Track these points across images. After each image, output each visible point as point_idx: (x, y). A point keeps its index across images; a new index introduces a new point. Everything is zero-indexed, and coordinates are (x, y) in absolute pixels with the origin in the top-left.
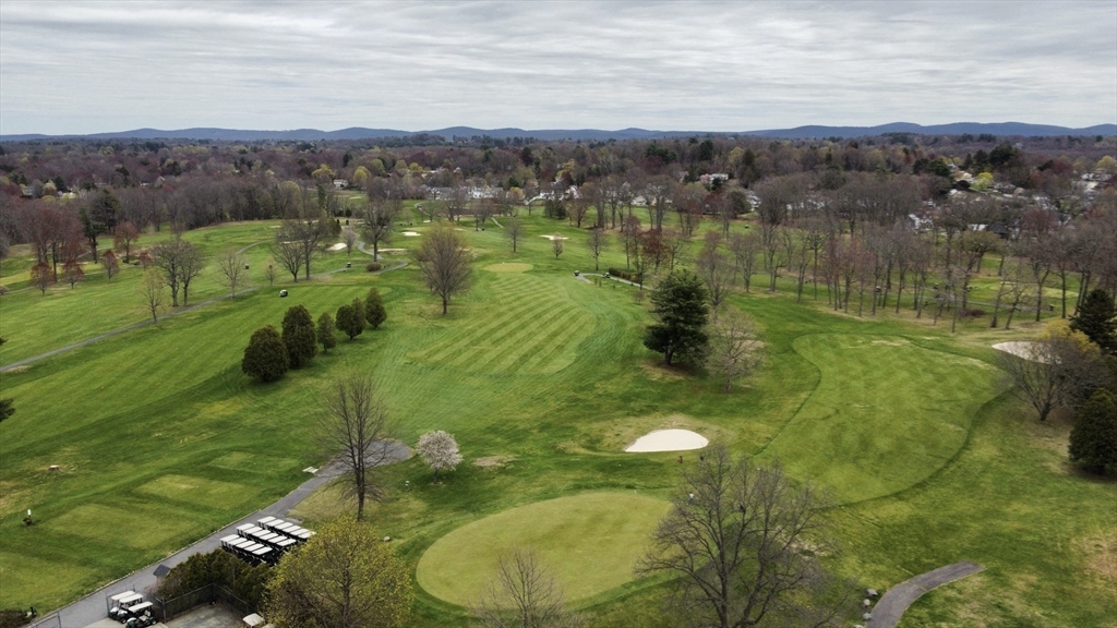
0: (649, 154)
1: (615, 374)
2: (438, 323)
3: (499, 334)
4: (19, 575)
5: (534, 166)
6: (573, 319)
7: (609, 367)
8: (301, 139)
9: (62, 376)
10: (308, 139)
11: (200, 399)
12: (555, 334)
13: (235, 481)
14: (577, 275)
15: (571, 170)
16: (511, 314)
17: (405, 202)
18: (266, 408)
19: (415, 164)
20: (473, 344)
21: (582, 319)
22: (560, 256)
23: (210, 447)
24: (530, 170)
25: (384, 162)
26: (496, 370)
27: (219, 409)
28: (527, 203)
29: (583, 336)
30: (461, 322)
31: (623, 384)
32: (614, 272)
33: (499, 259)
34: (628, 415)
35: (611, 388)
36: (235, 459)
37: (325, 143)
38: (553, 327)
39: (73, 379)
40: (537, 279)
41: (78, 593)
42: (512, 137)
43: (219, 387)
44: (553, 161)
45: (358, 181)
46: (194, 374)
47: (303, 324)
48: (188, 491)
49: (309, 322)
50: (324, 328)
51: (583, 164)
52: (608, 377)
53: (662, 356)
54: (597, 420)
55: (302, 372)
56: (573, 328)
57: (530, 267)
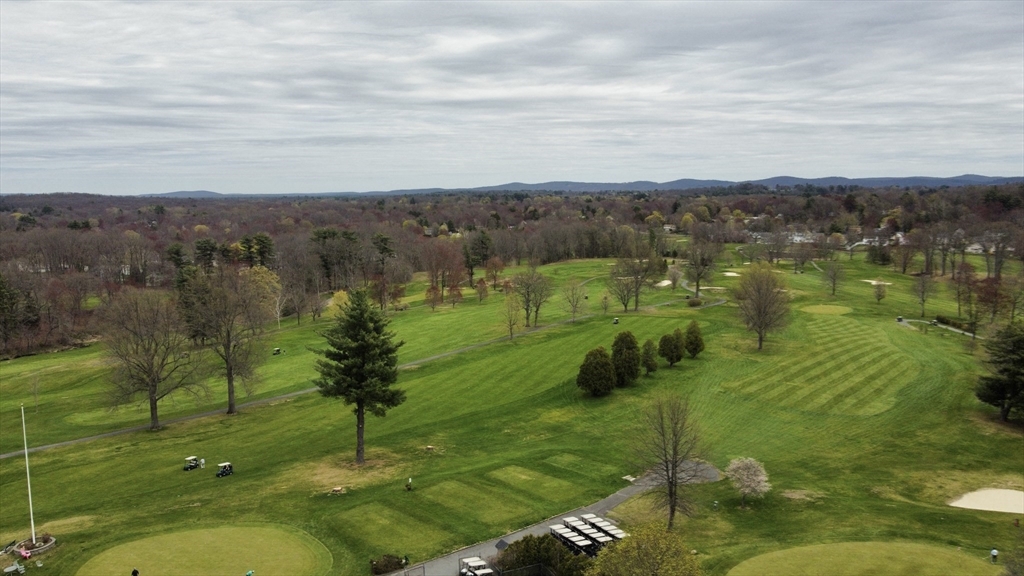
0: (987, 200)
1: (938, 424)
2: (753, 358)
3: (813, 373)
4: (399, 529)
5: (857, 213)
6: (894, 364)
7: (931, 417)
8: (636, 190)
9: (442, 376)
10: (643, 190)
11: (542, 405)
12: (872, 378)
13: (565, 478)
14: (900, 320)
15: (897, 217)
16: (827, 354)
17: (727, 245)
18: (594, 419)
19: (739, 211)
20: (786, 380)
21: (904, 365)
22: (881, 301)
23: (547, 447)
24: (853, 217)
25: (709, 209)
26: (808, 407)
27: (556, 415)
28: (849, 248)
29: (903, 382)
30: (776, 358)
31: (952, 434)
32: (942, 320)
33: (817, 301)
34: (954, 468)
35: (933, 437)
36: (565, 460)
37: (658, 193)
38: (871, 371)
39: (449, 379)
40: (856, 322)
41: (439, 551)
42: (836, 185)
43: (557, 397)
44: (879, 208)
45: (685, 225)
46: (538, 384)
47: (629, 348)
48: (528, 481)
49: (635, 347)
50: (647, 352)
51: (910, 211)
52: (931, 426)
53: (997, 410)
54: (917, 469)
55: (626, 391)
56: (893, 373)
57: (848, 310)
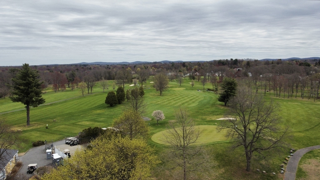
0: (219, 63)
1: (209, 107)
2: (159, 97)
3: (176, 99)
5: (186, 67)
6: (197, 97)
7: (208, 106)
8: (123, 64)
10: (126, 64)
11: (94, 110)
12: (192, 99)
13: (102, 122)
14: (198, 90)
15: (196, 68)
16: (179, 95)
17: (150, 76)
18: (111, 111)
19: (153, 68)
20: (168, 100)
21: (200, 97)
22: (193, 86)
23: (96, 118)
25: (145, 67)
26: (175, 105)
27: (98, 111)
28: (184, 76)
29: (200, 100)
30: (165, 97)
31: (213, 109)
32: (209, 90)
33: (176, 87)
34: (214, 115)
35: (208, 110)
36: (102, 119)
37: (129, 64)
38: (192, 98)
40: (187, 91)
42: (180, 62)
43: (100, 107)
44: (191, 66)
45: (138, 71)
46: (93, 105)
47: (122, 92)
48: (89, 124)
50: (127, 94)
51: (200, 66)
52: (207, 108)
53: (224, 103)
54: (205, 116)
55: (121, 105)
56: (197, 98)
57: (185, 89)
